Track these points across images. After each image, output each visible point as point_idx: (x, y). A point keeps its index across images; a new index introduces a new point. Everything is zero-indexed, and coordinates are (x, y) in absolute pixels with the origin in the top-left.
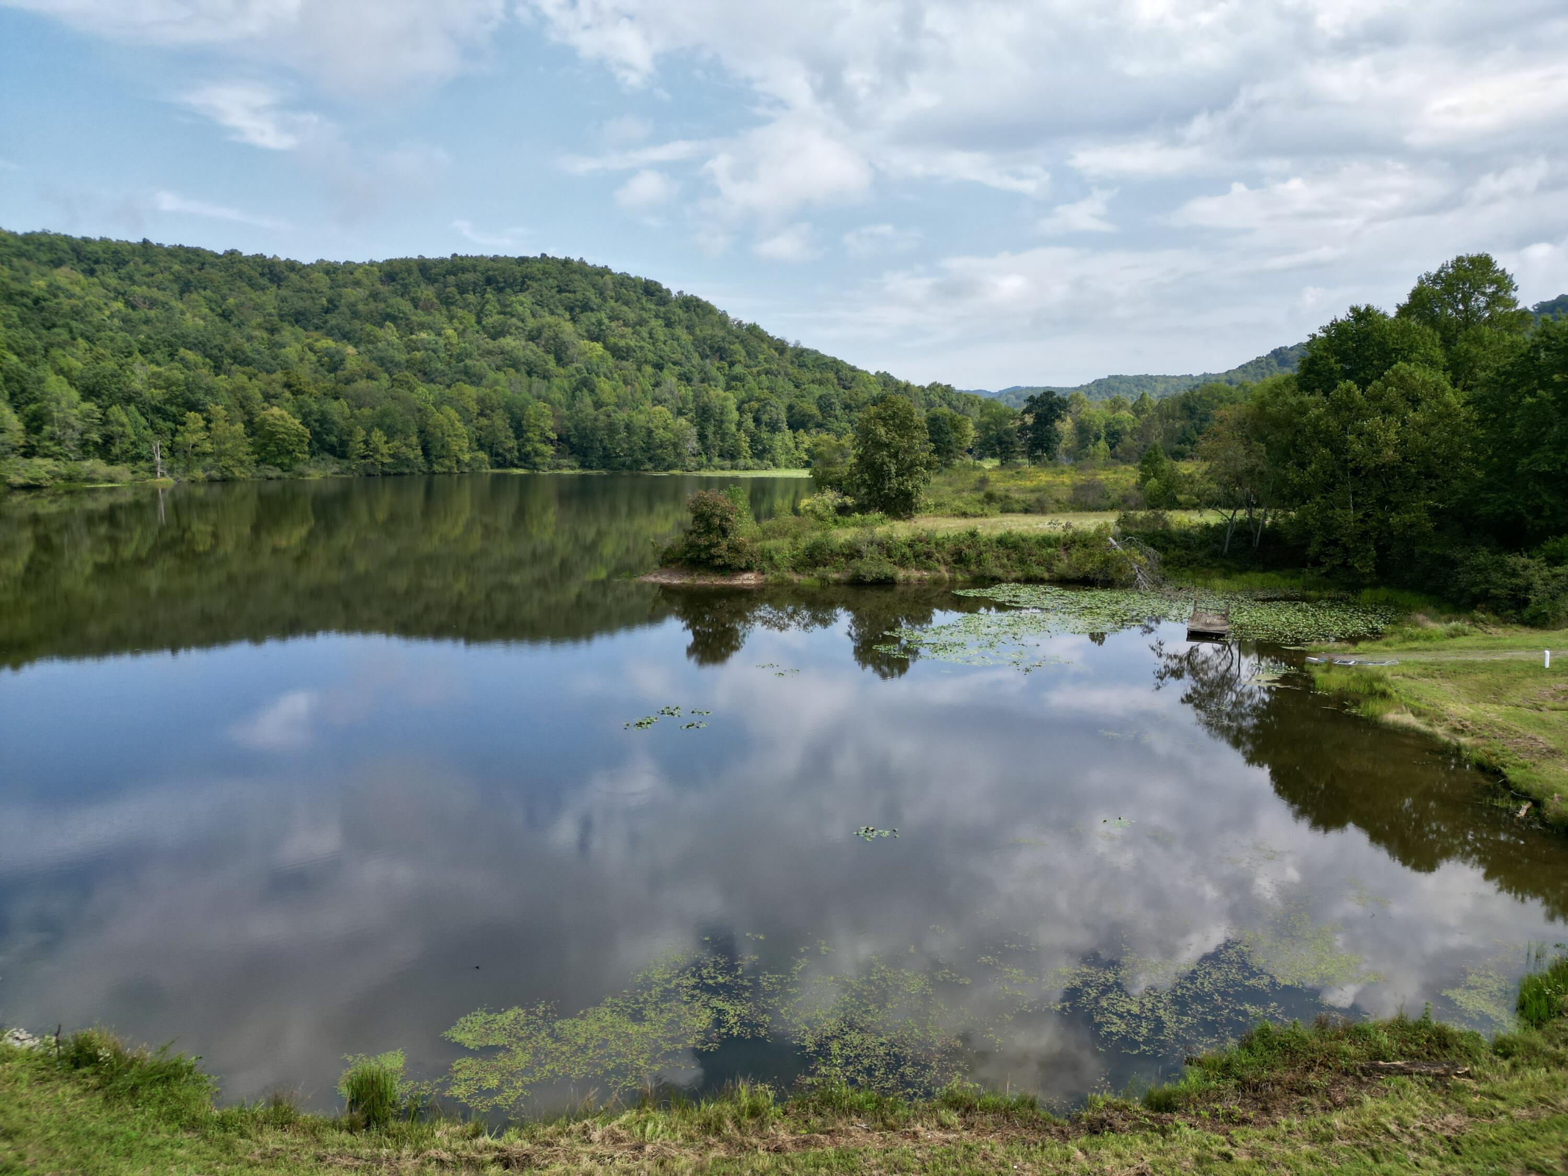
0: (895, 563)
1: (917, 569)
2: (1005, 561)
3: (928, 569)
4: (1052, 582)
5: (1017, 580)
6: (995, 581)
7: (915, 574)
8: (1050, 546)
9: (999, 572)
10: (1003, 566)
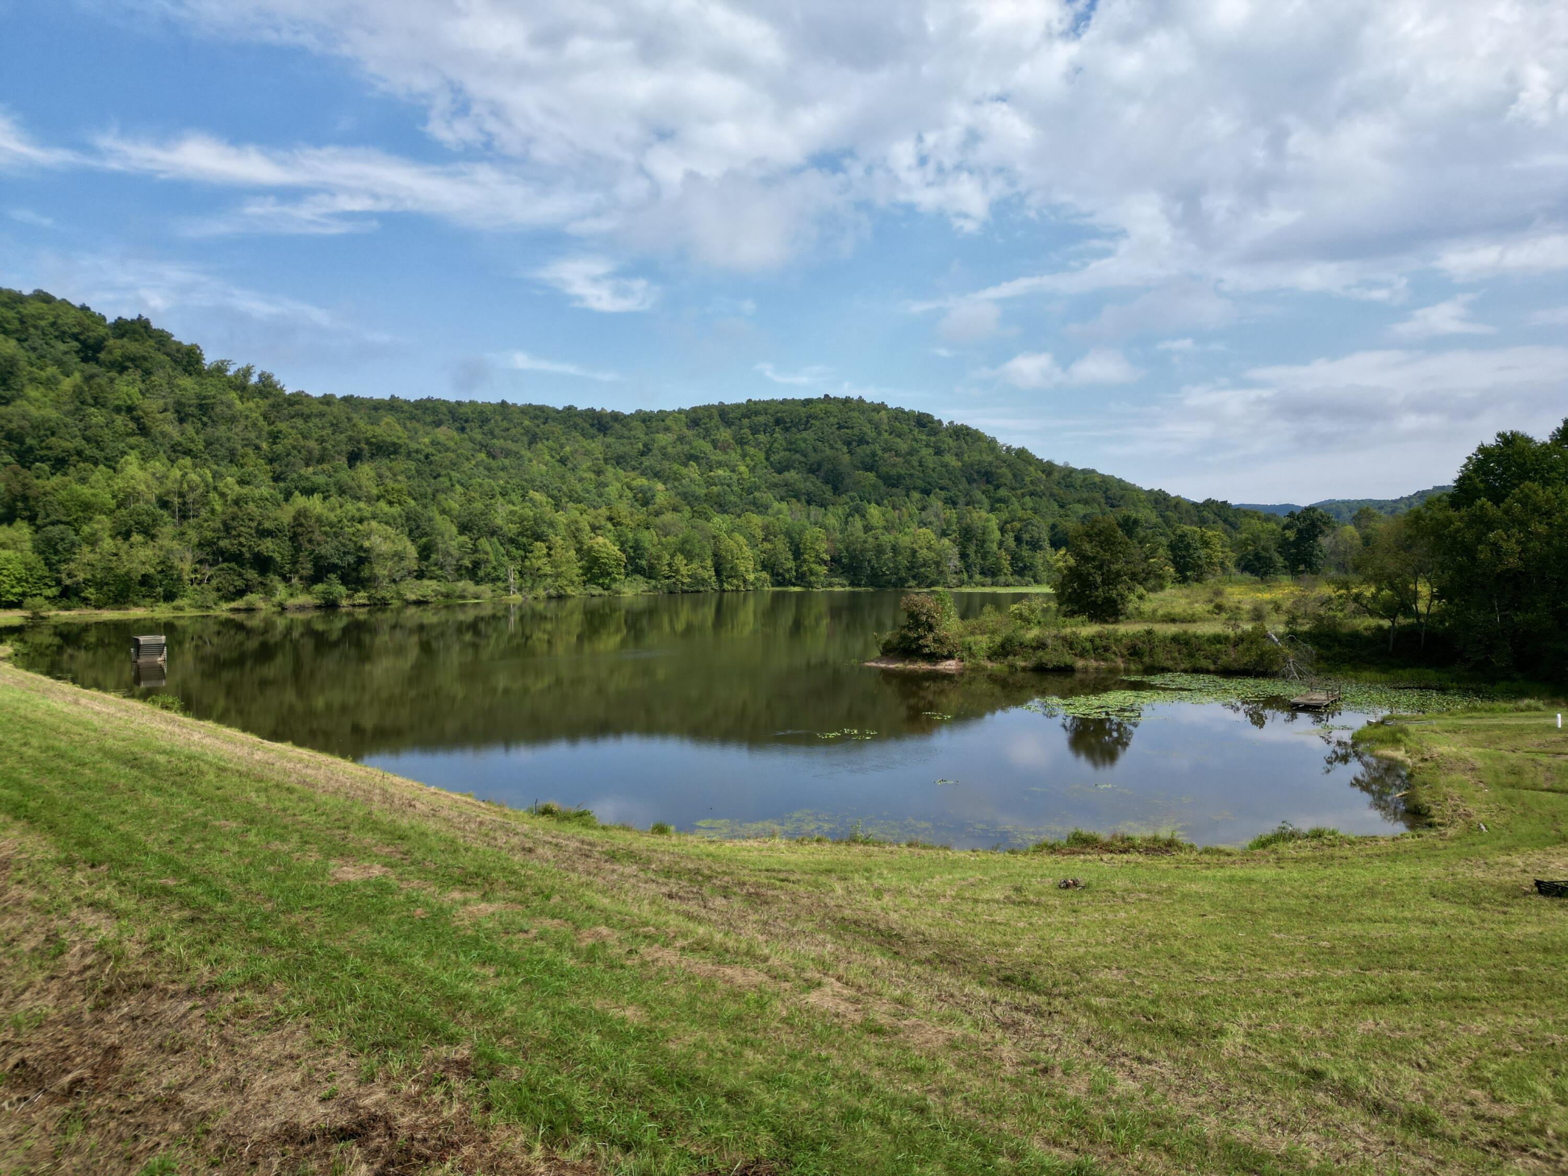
0: (1076, 655)
1: (1096, 660)
2: (1177, 654)
3: (1105, 660)
4: (1216, 673)
5: (1185, 671)
6: (1164, 670)
7: (1093, 664)
8: (1220, 642)
9: (1169, 663)
10: (1173, 659)
